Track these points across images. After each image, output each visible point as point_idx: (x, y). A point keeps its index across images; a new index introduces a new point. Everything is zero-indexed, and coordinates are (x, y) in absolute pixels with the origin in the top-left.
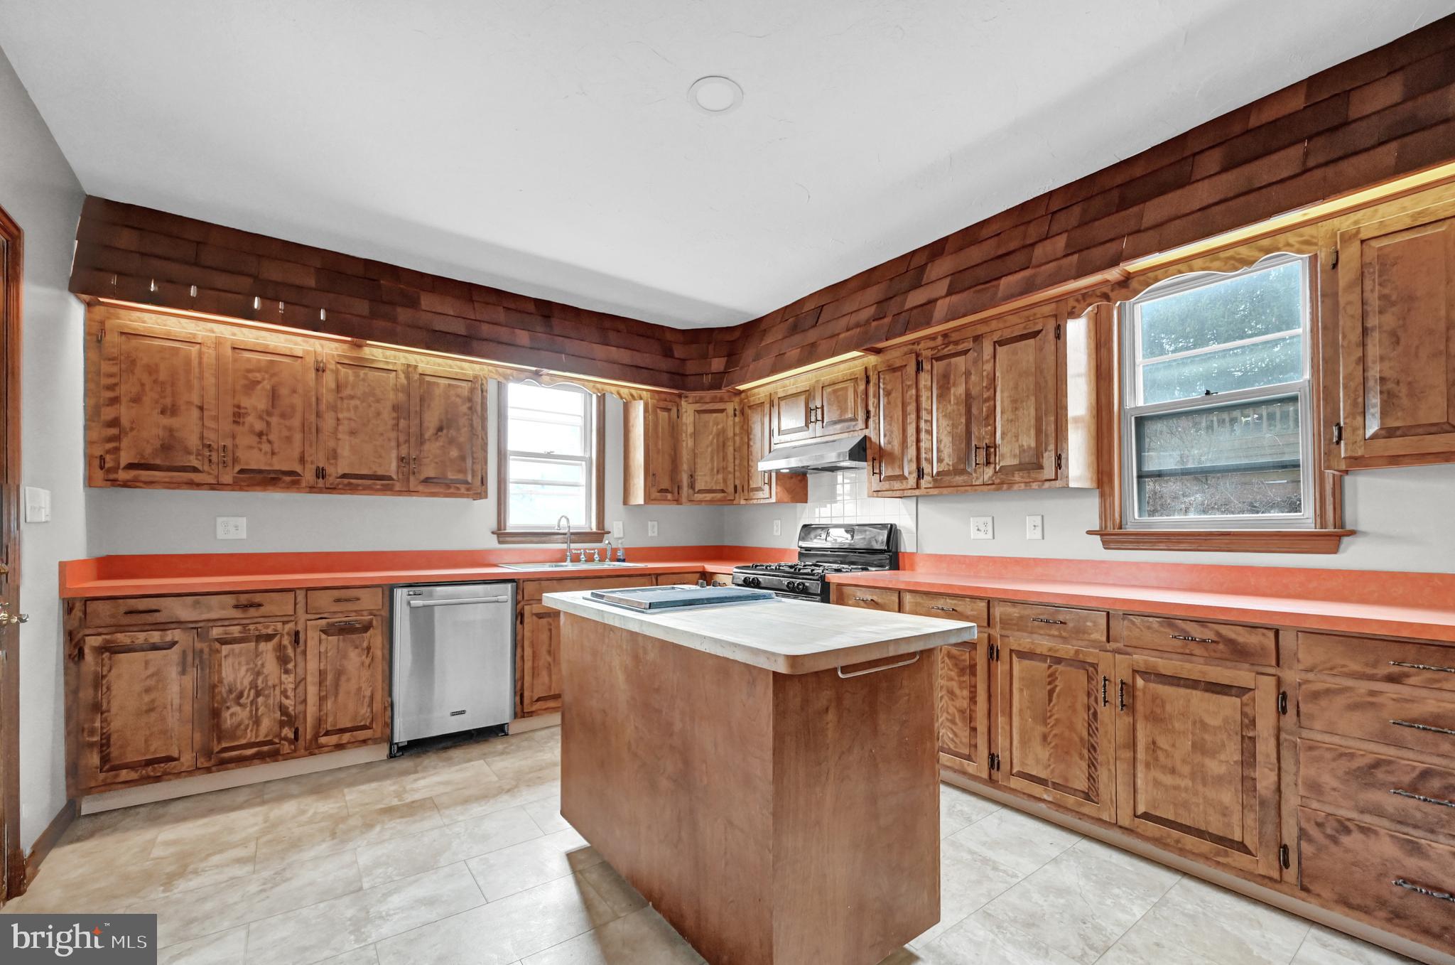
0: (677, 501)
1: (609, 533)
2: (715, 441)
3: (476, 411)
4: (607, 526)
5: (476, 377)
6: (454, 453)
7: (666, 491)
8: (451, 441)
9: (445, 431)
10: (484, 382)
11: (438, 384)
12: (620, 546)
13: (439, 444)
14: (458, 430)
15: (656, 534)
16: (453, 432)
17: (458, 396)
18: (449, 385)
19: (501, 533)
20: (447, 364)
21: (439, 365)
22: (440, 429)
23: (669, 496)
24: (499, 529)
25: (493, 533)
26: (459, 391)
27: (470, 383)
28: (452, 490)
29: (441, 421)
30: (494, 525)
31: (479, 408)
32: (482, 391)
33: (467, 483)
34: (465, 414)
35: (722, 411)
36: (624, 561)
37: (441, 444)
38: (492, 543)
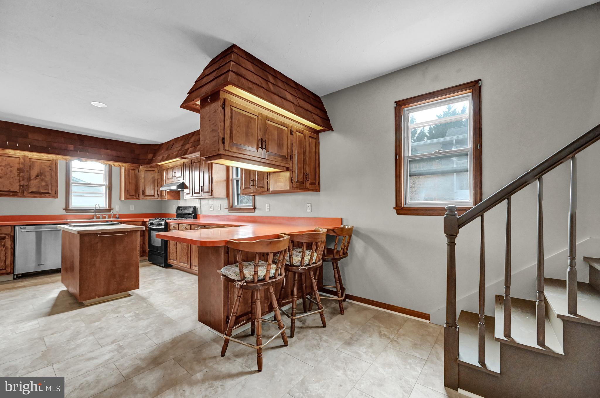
0: (138, 199)
1: (113, 209)
2: (151, 180)
3: (53, 171)
4: (112, 207)
5: (53, 160)
6: (44, 184)
7: (133, 196)
8: (42, 180)
9: (39, 177)
10: (57, 161)
11: (37, 162)
12: (117, 213)
13: (37, 180)
14: (45, 176)
15: (133, 209)
16: (43, 177)
17: (46, 166)
18: (42, 162)
19: (67, 209)
20: (41, 155)
21: (38, 156)
22: (37, 176)
23: (135, 197)
24: (66, 208)
25: (64, 209)
26: (46, 164)
27: (50, 161)
28: (42, 196)
29: (38, 174)
30: (64, 207)
31: (54, 169)
32: (56, 164)
33: (49, 193)
34: (48, 171)
35: (153, 171)
36: (118, 218)
37: (38, 181)
38: (64, 212)
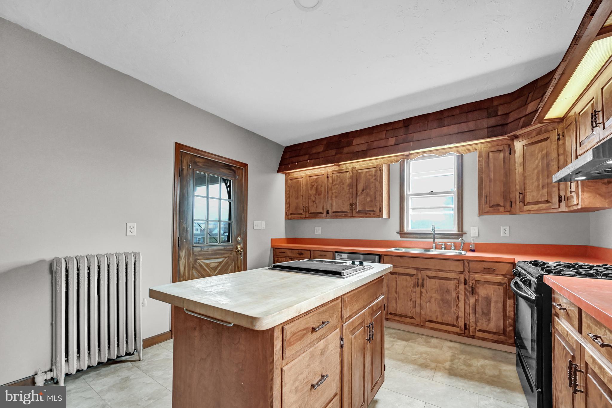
0: (511, 212)
1: (466, 234)
2: (540, 164)
3: (377, 180)
4: (465, 229)
5: (377, 165)
6: (369, 199)
7: (499, 205)
8: (367, 195)
9: (365, 191)
10: (381, 166)
11: (362, 172)
12: (472, 242)
13: (363, 196)
14: (370, 189)
16: (368, 191)
17: (370, 175)
18: (367, 171)
19: (402, 233)
20: (366, 163)
21: (364, 164)
22: (363, 190)
23: (502, 209)
24: (400, 231)
25: (397, 233)
26: (371, 173)
27: (375, 168)
28: (368, 215)
29: (363, 187)
30: (398, 229)
31: (379, 178)
32: (380, 171)
33: (373, 211)
34: (373, 182)
35: (546, 139)
36: (473, 251)
37: (364, 196)
38: (397, 237)
